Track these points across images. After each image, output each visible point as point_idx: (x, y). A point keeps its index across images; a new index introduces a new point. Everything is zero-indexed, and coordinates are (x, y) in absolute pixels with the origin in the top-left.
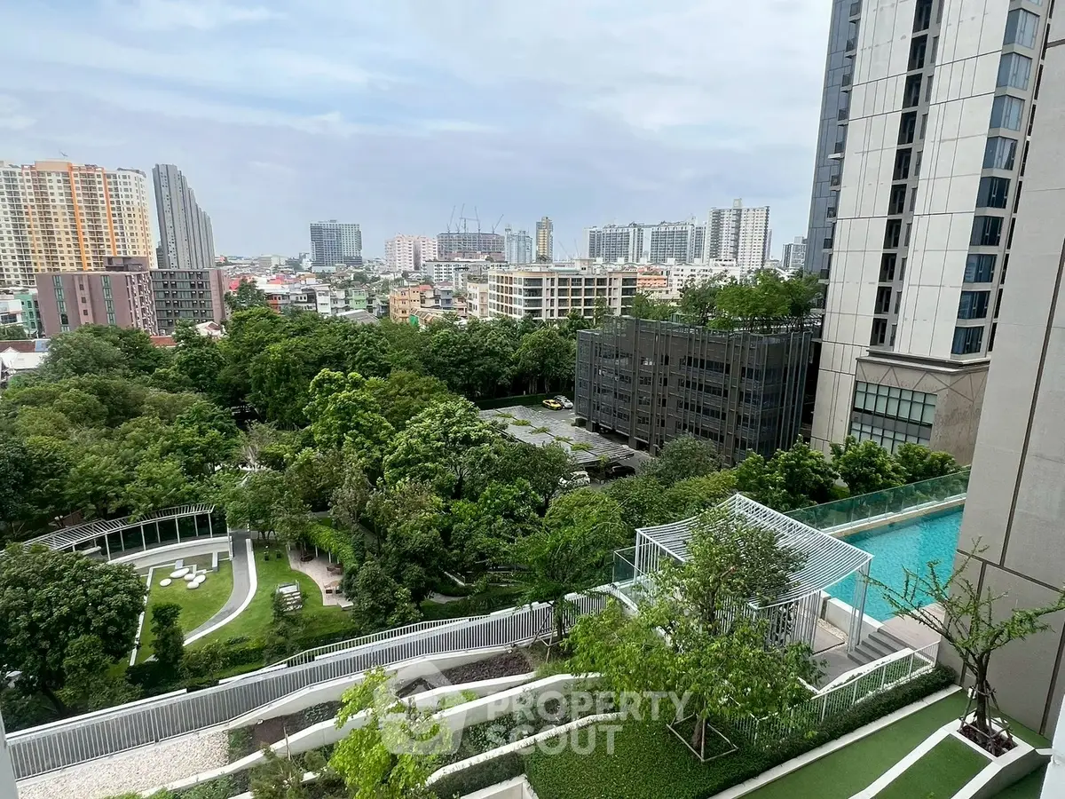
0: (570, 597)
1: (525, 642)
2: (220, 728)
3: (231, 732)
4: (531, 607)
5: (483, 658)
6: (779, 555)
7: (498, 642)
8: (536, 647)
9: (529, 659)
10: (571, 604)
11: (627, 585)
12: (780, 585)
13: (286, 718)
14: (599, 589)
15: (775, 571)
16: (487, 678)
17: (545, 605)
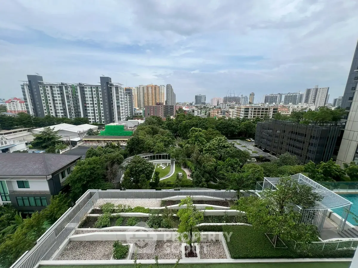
0: (241, 191)
1: (229, 199)
2: (160, 199)
3: (162, 201)
4: (230, 191)
5: (217, 200)
6: (312, 194)
7: (222, 197)
8: (231, 201)
9: (229, 204)
10: (242, 193)
11: (259, 191)
12: (311, 204)
13: (173, 201)
14: (250, 191)
15: (310, 199)
16: (218, 205)
17: (235, 191)
